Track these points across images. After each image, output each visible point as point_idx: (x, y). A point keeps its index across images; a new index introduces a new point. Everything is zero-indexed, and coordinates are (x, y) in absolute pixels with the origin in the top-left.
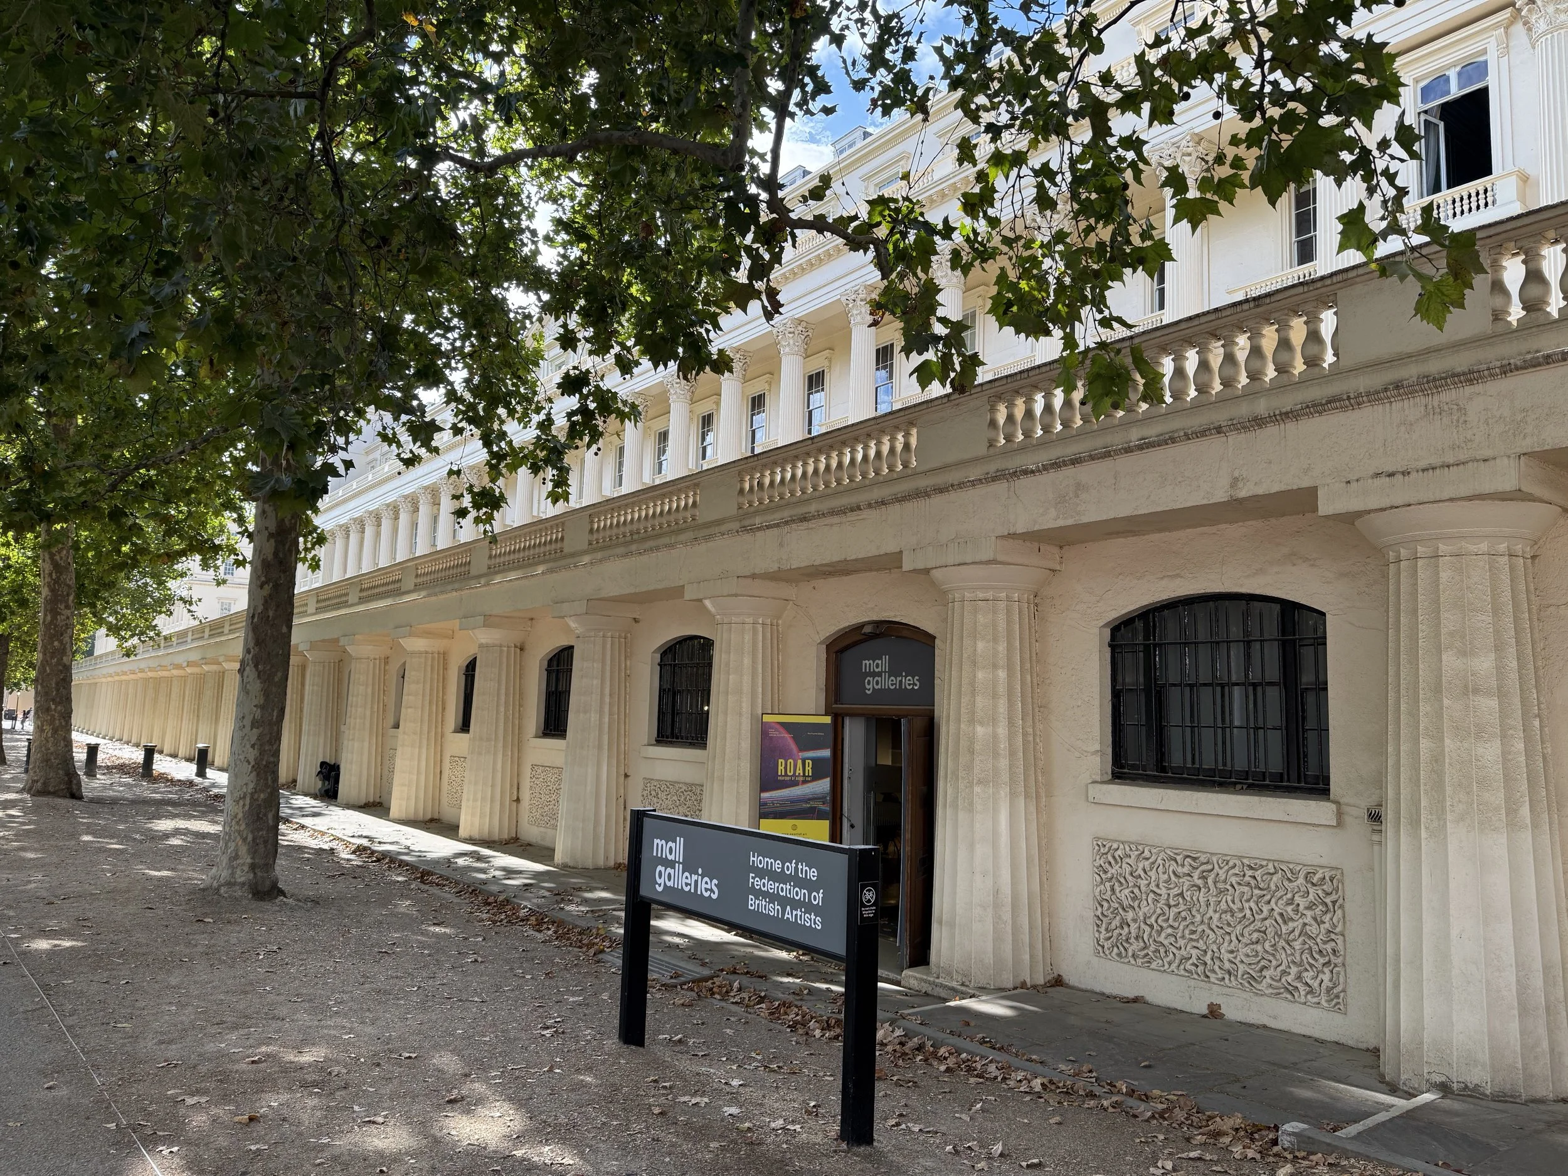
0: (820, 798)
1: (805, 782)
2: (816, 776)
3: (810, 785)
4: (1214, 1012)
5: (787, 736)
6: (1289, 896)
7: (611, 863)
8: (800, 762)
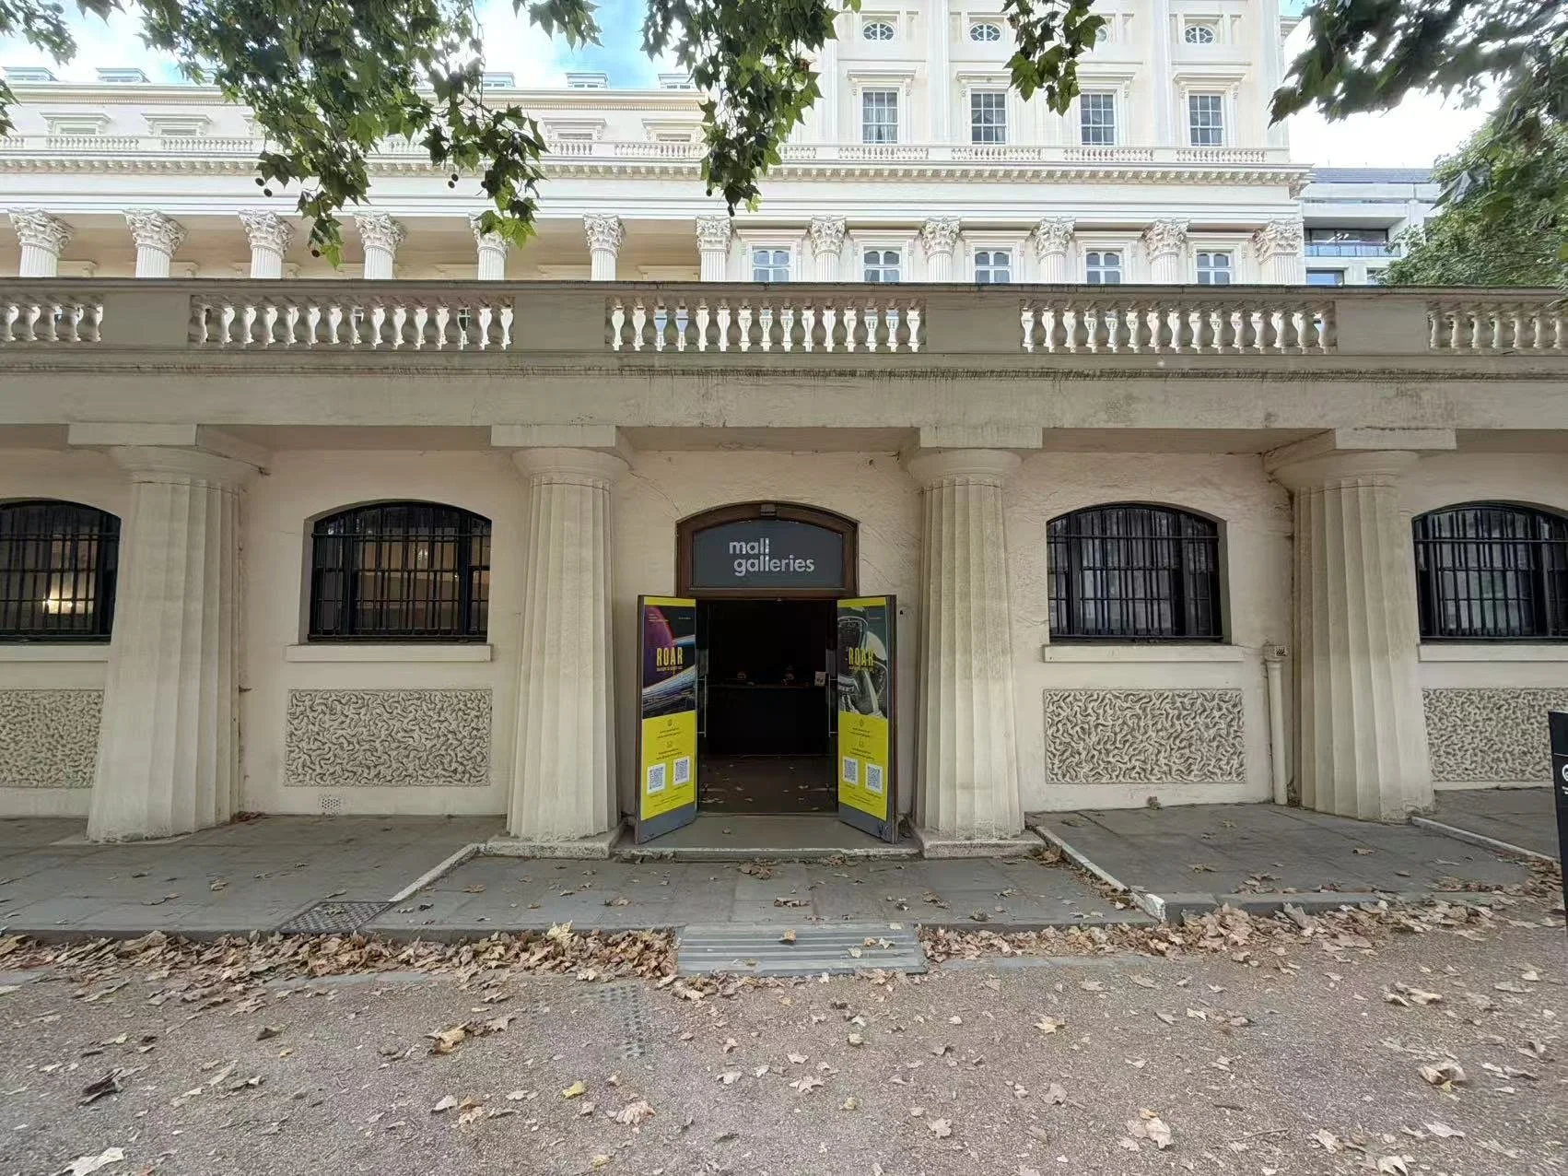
0: (689, 688)
1: (678, 672)
2: (686, 665)
3: (681, 674)
4: (1152, 803)
5: (663, 621)
6: (1209, 711)
7: (227, 817)
8: (673, 649)
